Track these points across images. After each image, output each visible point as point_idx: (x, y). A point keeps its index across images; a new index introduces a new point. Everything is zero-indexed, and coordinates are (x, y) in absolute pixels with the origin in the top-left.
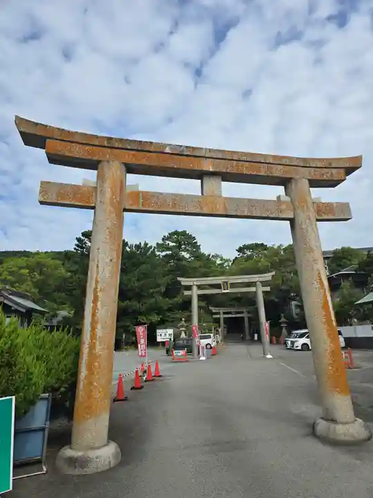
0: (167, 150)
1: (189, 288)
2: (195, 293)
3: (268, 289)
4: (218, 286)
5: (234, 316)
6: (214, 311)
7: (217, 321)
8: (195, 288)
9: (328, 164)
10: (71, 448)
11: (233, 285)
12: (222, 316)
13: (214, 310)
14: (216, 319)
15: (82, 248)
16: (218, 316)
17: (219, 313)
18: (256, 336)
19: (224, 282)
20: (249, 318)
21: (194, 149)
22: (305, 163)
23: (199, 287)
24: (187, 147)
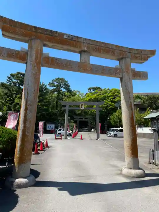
0: (65, 37)
2: (67, 108)
5: (84, 120)
6: (74, 117)
8: (67, 106)
9: (141, 52)
10: (12, 177)
12: (78, 120)
15: (10, 82)
16: (76, 120)
19: (82, 104)
21: (78, 37)
24: (74, 36)
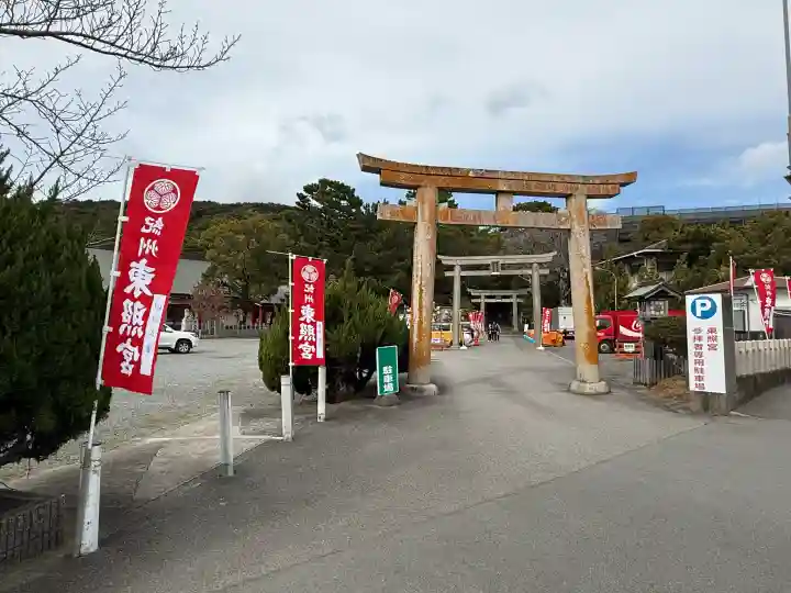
0: (471, 174)
1: (451, 268)
2: (457, 274)
3: (547, 272)
4: (486, 267)
5: (499, 301)
6: (472, 294)
7: (477, 306)
8: (457, 269)
9: (605, 181)
11: (504, 267)
12: (483, 301)
13: (474, 293)
14: (474, 304)
15: (304, 206)
16: (479, 301)
17: (479, 297)
18: (526, 326)
19: (493, 263)
20: (518, 303)
22: (586, 180)
23: (464, 268)
